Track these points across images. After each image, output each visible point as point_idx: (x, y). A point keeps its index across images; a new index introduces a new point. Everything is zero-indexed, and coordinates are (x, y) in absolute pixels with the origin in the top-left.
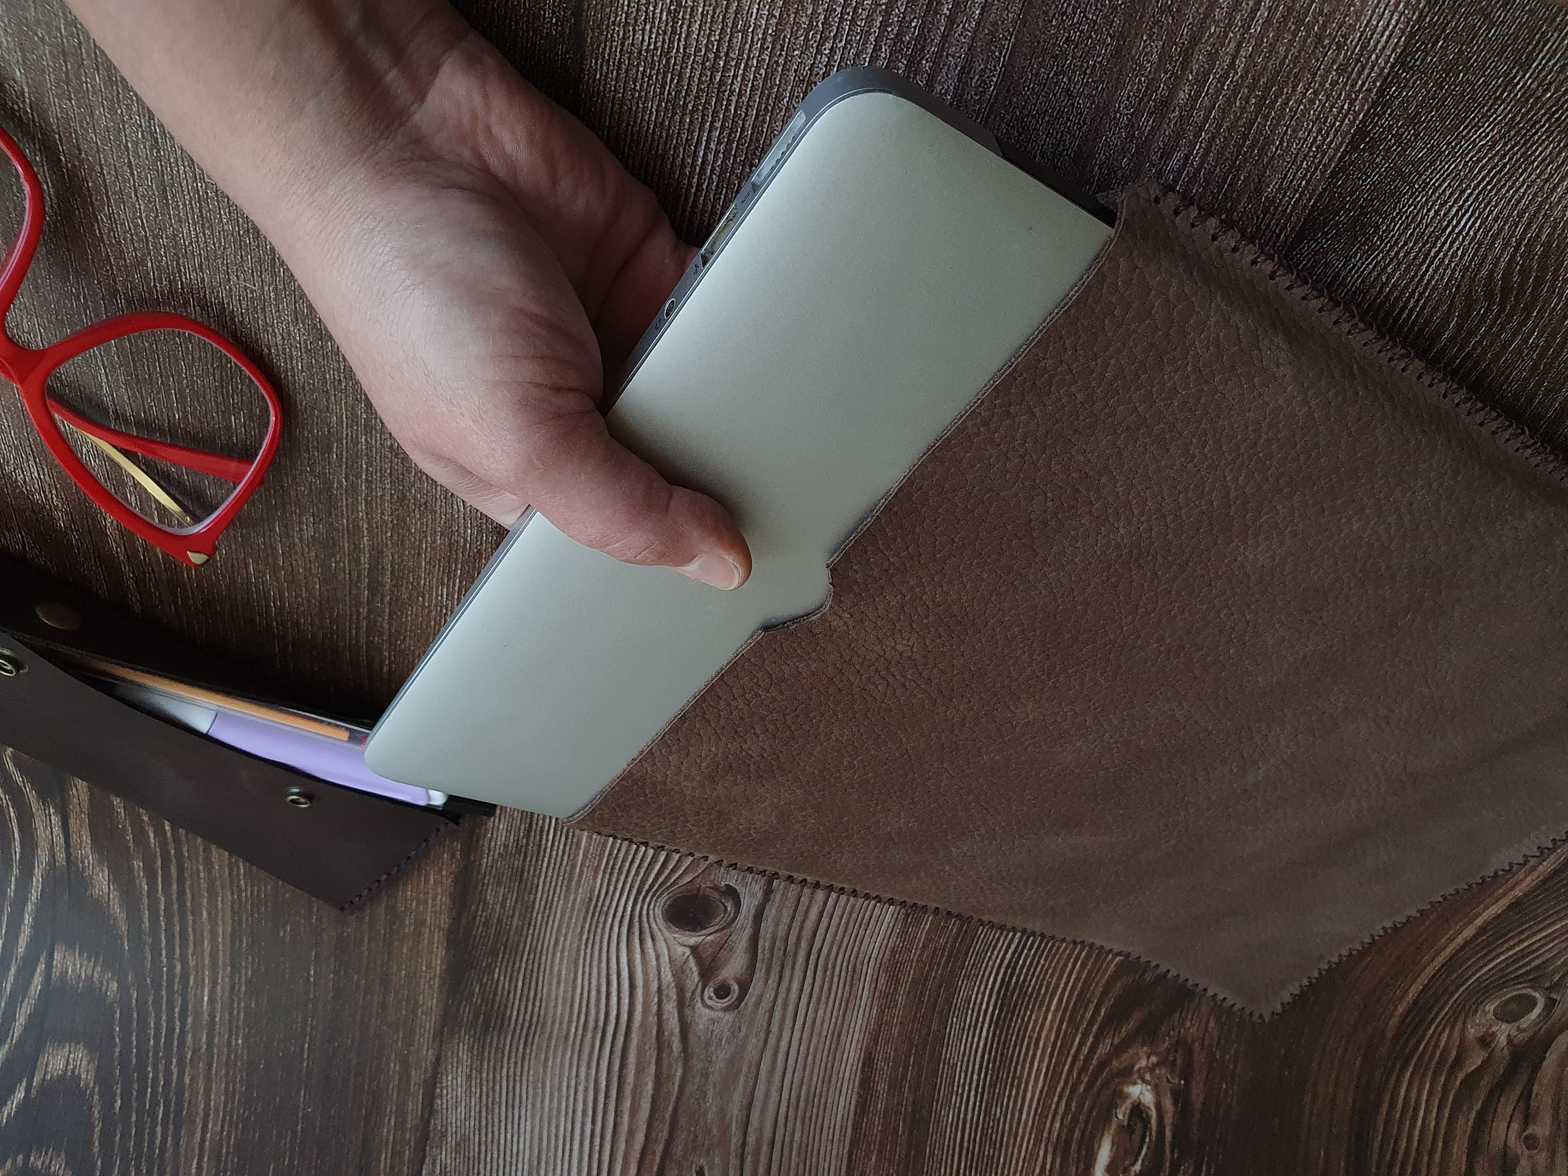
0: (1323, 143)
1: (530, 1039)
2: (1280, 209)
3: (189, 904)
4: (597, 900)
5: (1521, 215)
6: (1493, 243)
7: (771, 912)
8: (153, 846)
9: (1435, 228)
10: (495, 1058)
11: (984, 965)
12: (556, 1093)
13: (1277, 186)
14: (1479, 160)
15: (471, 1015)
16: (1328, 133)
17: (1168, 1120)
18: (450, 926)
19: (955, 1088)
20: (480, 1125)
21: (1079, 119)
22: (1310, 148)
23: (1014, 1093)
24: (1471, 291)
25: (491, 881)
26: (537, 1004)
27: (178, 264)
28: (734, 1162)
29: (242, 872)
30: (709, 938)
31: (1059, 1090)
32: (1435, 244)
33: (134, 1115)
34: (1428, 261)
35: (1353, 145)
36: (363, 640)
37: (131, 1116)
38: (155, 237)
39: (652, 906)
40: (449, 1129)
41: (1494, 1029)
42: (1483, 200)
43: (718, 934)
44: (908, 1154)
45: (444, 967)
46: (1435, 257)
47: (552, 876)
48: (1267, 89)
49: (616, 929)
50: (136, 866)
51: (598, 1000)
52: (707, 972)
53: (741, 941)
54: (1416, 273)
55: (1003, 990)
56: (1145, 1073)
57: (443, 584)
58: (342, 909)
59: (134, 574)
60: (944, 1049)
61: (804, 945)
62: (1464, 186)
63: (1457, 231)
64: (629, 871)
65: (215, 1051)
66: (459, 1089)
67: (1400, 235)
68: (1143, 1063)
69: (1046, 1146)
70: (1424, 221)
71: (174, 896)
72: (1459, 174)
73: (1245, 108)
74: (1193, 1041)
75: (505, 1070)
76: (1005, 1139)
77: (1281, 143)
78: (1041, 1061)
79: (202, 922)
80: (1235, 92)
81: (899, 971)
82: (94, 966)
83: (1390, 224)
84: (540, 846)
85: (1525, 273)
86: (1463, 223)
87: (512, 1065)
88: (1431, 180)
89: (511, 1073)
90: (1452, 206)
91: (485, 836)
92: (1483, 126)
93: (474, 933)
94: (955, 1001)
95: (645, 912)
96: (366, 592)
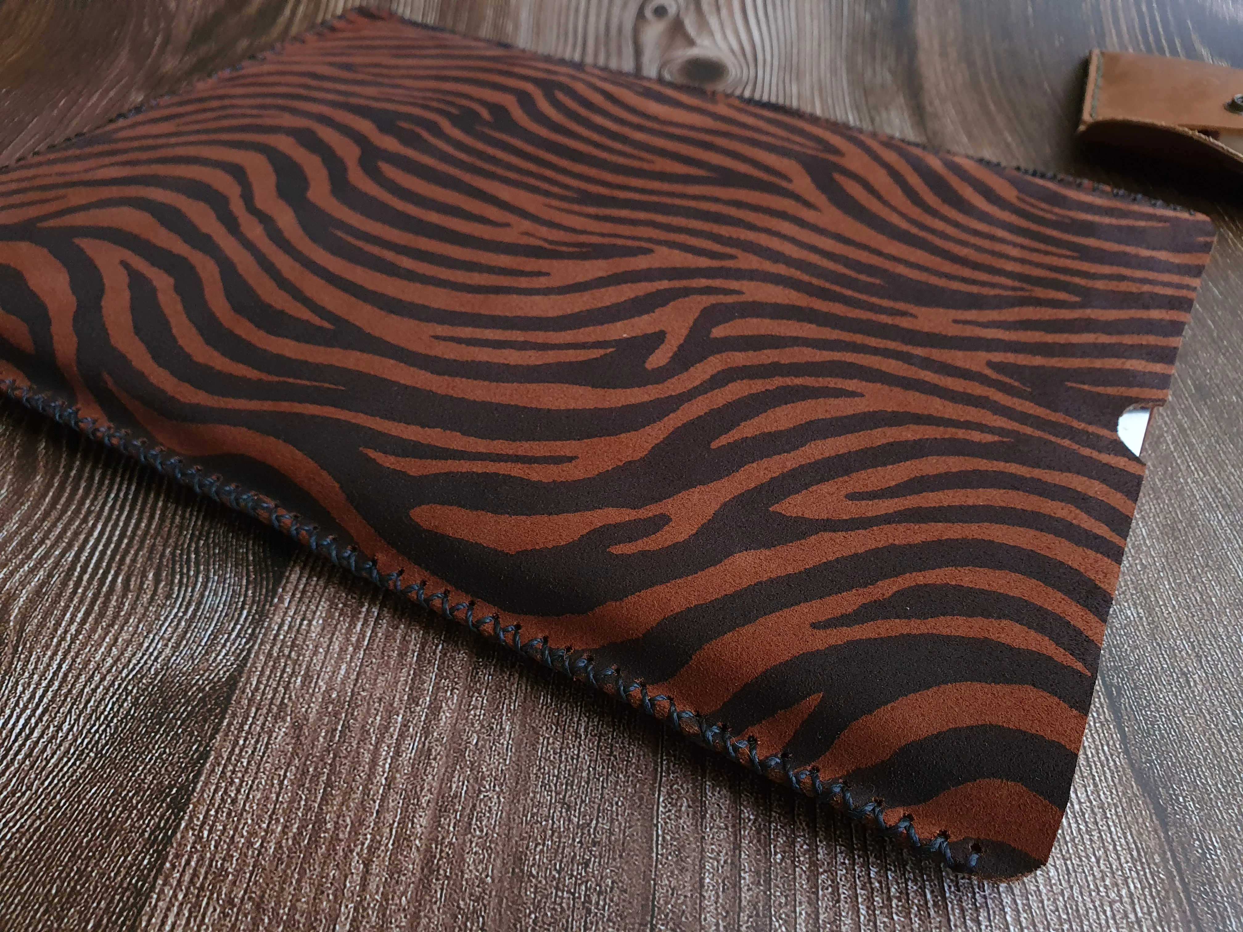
0: (226, 789)
2: (265, 711)
9: (58, 712)
13: (274, 735)
16: (223, 800)
22: (242, 781)
30: (680, 53)
34: (61, 675)
35: (186, 792)
48: (314, 840)
52: (677, 27)
53: (650, 52)
54: (74, 661)
62: (26, 764)
67: (103, 699)
70: (74, 717)
73: (338, 818)
77: (281, 783)
80: (355, 832)
83: (118, 710)
86: (22, 721)
88: (74, 764)
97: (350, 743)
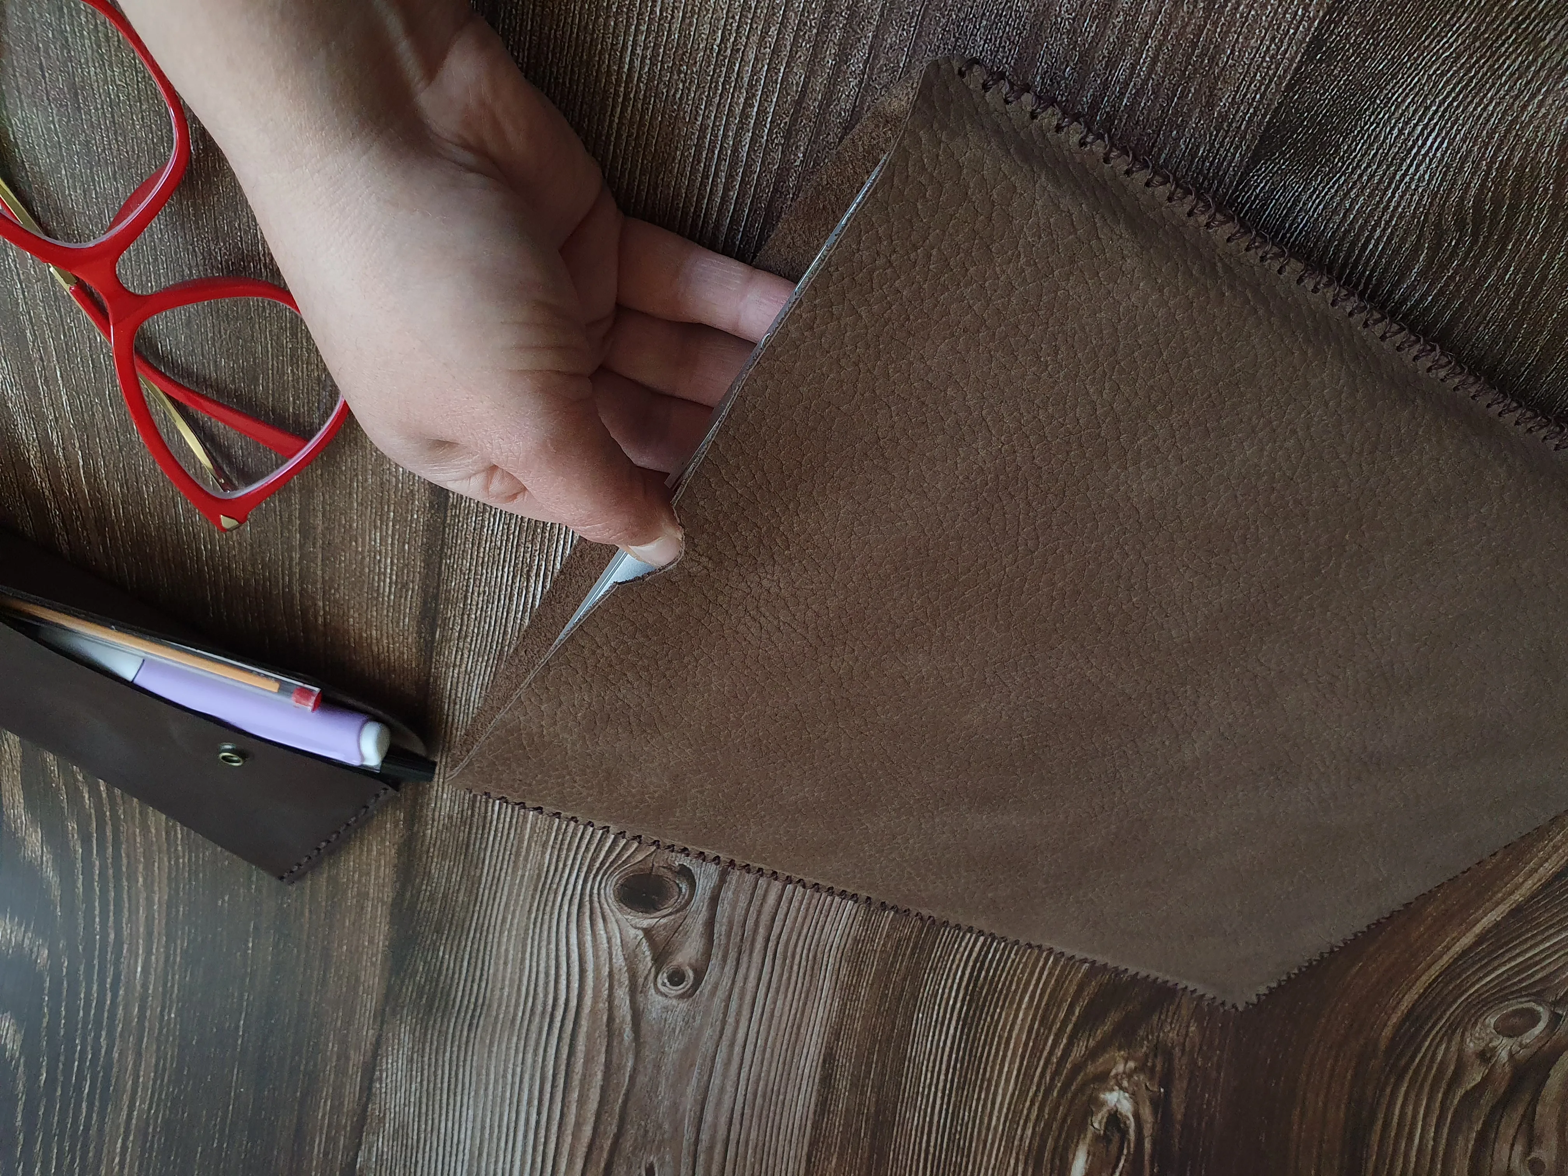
0: (1278, 52)
1: (475, 1022)
2: (1234, 125)
3: (124, 869)
4: (546, 878)
5: (1490, 136)
6: (1462, 167)
7: (727, 895)
8: (87, 807)
9: (1400, 148)
10: (438, 1041)
11: (951, 958)
12: (501, 1081)
13: (1230, 100)
14: (1442, 75)
15: (414, 994)
16: (1282, 42)
17: (1148, 1130)
18: (394, 899)
19: (921, 1089)
20: (420, 1113)
21: (1019, 24)
22: (1264, 57)
23: (983, 1096)
24: (1440, 220)
25: (436, 853)
26: (483, 985)
27: (91, 172)
28: (686, 1160)
29: (179, 836)
30: (663, 921)
31: (1031, 1094)
32: (1401, 165)
33: (59, 1089)
34: (1393, 186)
35: (1309, 55)
36: (296, 588)
37: (56, 1090)
38: (69, 142)
39: (603, 885)
40: (388, 1115)
41: (1494, 1044)
42: (1450, 118)
43: (672, 917)
44: (870, 1157)
45: (387, 943)
46: (1401, 181)
47: (499, 851)
49: (566, 908)
50: (70, 828)
51: (547, 983)
52: (660, 957)
53: (696, 924)
54: (1381, 198)
55: (972, 985)
56: (1122, 1078)
57: (375, 527)
58: (282, 878)
59: (59, 510)
60: (909, 1047)
61: (762, 931)
62: (1429, 102)
63: (1423, 152)
64: (578, 847)
65: (147, 1024)
66: (400, 1073)
67: (1363, 156)
68: (1120, 1068)
69: (1018, 1154)
70: (1388, 141)
71: (110, 861)
72: (1423, 89)
73: (1193, 11)
74: (1173, 1047)
75: (448, 1054)
76: (974, 1145)
77: (1232, 52)
78: (1012, 1062)
79: (137, 887)
81: (862, 961)
82: (25, 932)
83: (1352, 143)
84: (485, 817)
85: (1497, 203)
86: (1429, 143)
87: (455, 1049)
88: (1393, 95)
89: (454, 1058)
90: (1416, 125)
91: (428, 804)
92: (1446, 36)
93: (418, 908)
94: (921, 995)
95: (595, 891)
96: (298, 535)
97: (1170, 83)
